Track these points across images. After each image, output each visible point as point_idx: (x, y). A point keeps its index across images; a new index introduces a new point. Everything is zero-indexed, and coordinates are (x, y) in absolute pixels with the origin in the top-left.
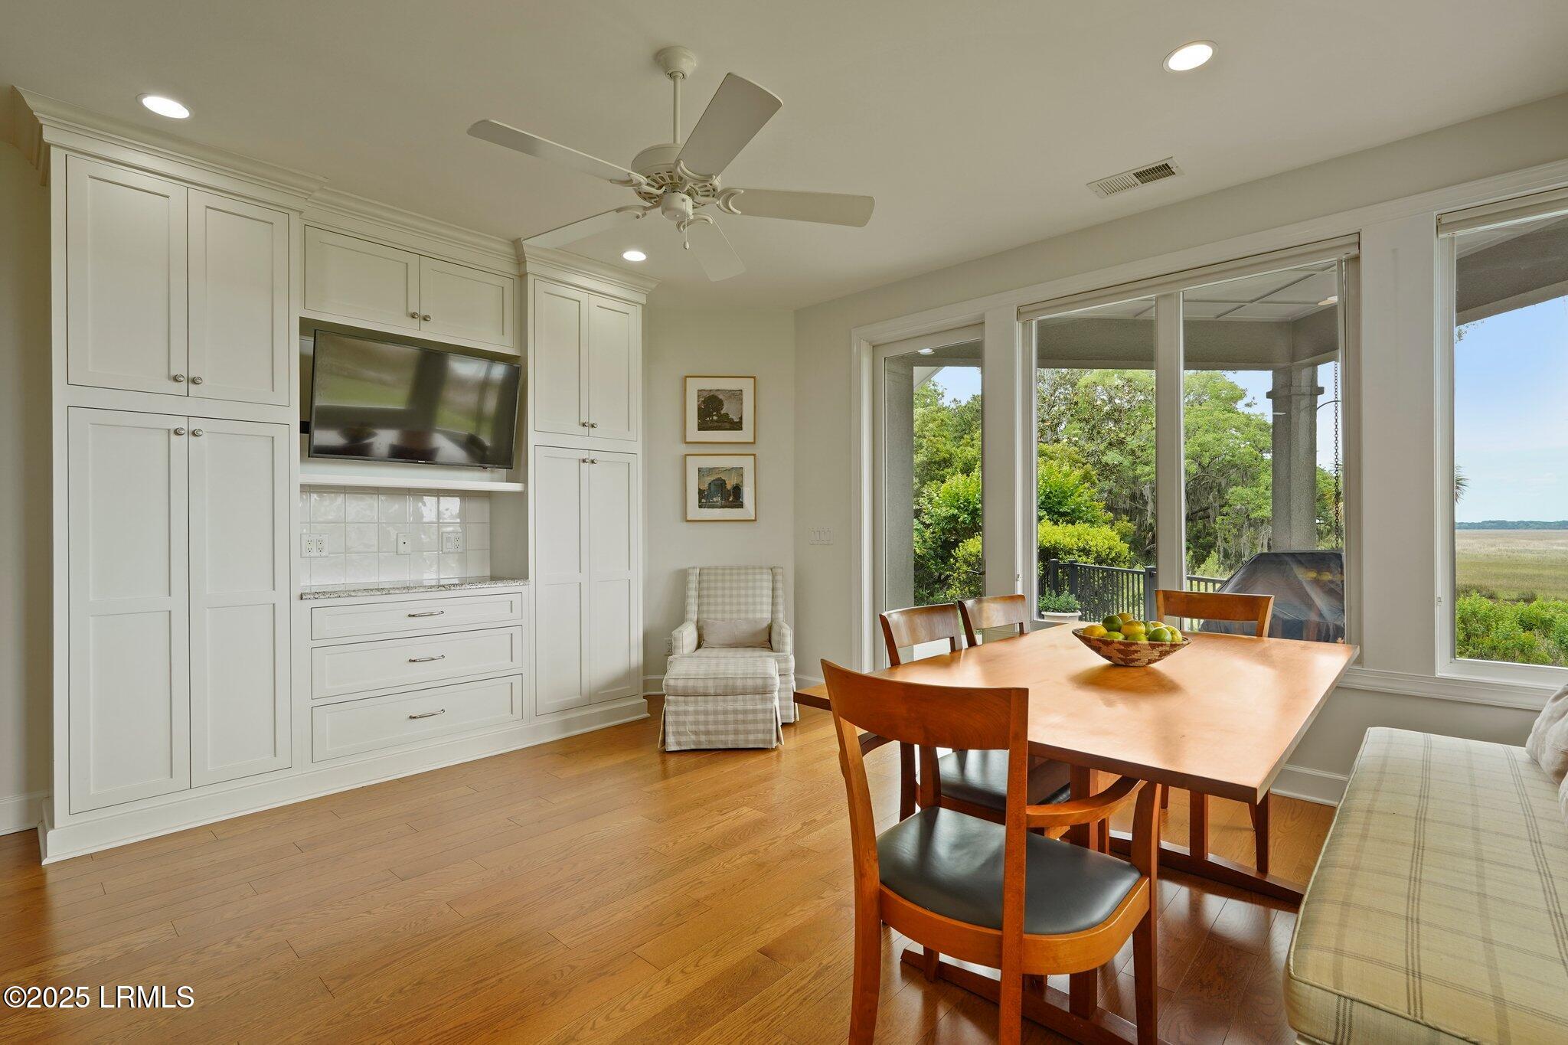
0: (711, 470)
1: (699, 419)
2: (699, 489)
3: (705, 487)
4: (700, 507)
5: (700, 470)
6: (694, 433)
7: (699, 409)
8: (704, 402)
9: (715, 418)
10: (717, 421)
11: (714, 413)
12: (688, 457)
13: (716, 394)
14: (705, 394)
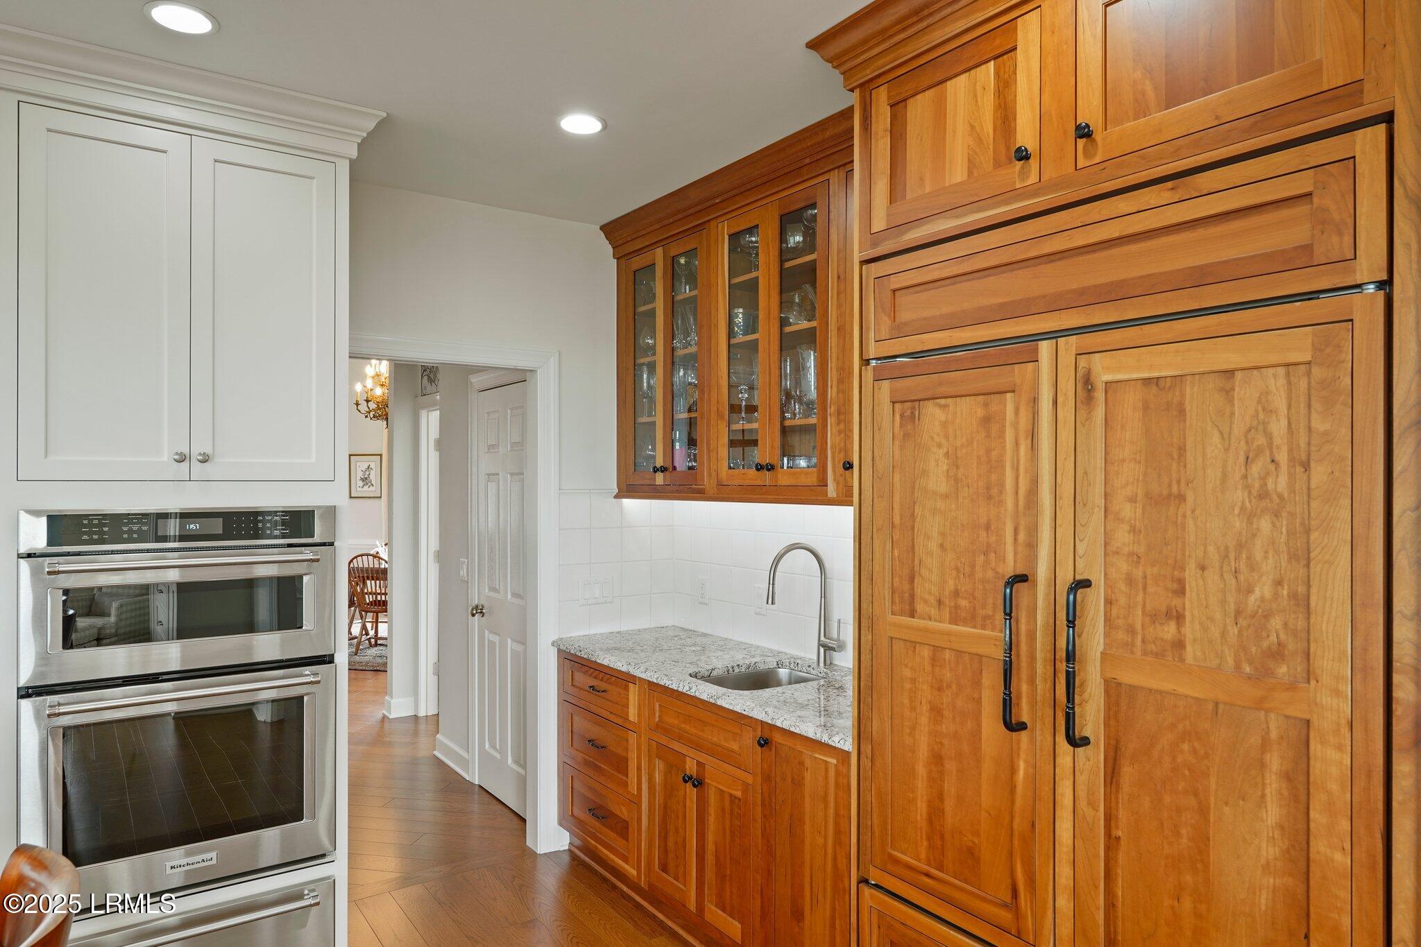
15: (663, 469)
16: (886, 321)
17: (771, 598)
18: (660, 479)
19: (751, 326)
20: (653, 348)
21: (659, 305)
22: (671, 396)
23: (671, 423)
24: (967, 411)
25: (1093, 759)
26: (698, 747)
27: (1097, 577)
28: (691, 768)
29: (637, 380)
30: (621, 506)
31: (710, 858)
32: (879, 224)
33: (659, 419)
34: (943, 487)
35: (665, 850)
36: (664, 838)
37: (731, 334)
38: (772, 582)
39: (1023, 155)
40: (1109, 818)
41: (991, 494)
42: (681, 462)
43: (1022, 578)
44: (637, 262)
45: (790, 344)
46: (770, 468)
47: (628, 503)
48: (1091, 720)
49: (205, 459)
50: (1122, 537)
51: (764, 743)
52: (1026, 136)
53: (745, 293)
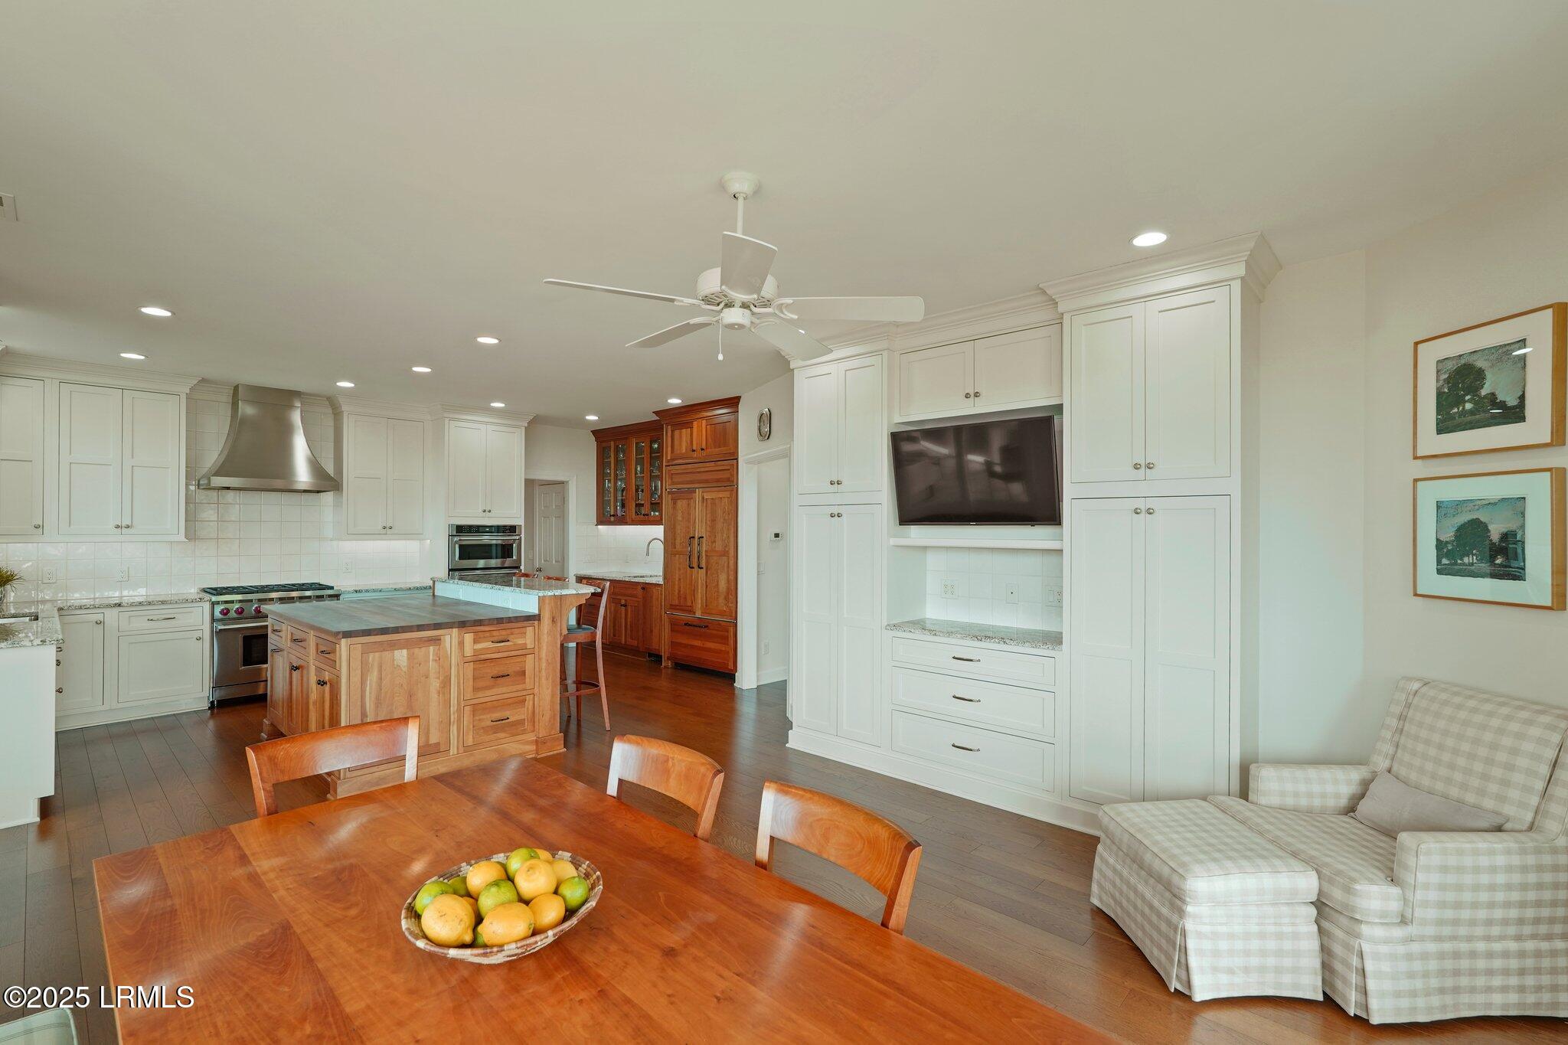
0: (1459, 505)
1: (1438, 414)
2: (1438, 540)
3: (1448, 535)
4: (1439, 572)
5: (1439, 505)
6: (1432, 441)
7: (1440, 394)
8: (1447, 381)
9: (1468, 406)
10: (1472, 412)
11: (1468, 398)
12: (1419, 484)
13: (1471, 360)
14: (1451, 366)
15: (613, 516)
16: (670, 481)
17: (648, 554)
18: (612, 519)
19: (642, 472)
20: (610, 474)
21: (612, 460)
22: (616, 490)
23: (616, 500)
24: (685, 502)
25: (704, 571)
26: (625, 595)
27: (704, 536)
28: (623, 602)
29: (604, 484)
30: (597, 528)
31: (629, 627)
32: (669, 458)
33: (612, 499)
34: (681, 519)
35: (614, 630)
36: (614, 626)
37: (636, 474)
38: (648, 550)
39: (694, 451)
40: (706, 582)
41: (689, 522)
42: (619, 513)
43: (693, 537)
44: (604, 445)
45: (652, 478)
46: (647, 515)
47: (599, 527)
48: (703, 564)
49: (490, 511)
50: (708, 528)
51: (643, 588)
52: (694, 448)
53: (639, 461)
